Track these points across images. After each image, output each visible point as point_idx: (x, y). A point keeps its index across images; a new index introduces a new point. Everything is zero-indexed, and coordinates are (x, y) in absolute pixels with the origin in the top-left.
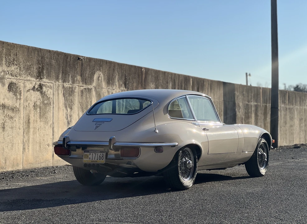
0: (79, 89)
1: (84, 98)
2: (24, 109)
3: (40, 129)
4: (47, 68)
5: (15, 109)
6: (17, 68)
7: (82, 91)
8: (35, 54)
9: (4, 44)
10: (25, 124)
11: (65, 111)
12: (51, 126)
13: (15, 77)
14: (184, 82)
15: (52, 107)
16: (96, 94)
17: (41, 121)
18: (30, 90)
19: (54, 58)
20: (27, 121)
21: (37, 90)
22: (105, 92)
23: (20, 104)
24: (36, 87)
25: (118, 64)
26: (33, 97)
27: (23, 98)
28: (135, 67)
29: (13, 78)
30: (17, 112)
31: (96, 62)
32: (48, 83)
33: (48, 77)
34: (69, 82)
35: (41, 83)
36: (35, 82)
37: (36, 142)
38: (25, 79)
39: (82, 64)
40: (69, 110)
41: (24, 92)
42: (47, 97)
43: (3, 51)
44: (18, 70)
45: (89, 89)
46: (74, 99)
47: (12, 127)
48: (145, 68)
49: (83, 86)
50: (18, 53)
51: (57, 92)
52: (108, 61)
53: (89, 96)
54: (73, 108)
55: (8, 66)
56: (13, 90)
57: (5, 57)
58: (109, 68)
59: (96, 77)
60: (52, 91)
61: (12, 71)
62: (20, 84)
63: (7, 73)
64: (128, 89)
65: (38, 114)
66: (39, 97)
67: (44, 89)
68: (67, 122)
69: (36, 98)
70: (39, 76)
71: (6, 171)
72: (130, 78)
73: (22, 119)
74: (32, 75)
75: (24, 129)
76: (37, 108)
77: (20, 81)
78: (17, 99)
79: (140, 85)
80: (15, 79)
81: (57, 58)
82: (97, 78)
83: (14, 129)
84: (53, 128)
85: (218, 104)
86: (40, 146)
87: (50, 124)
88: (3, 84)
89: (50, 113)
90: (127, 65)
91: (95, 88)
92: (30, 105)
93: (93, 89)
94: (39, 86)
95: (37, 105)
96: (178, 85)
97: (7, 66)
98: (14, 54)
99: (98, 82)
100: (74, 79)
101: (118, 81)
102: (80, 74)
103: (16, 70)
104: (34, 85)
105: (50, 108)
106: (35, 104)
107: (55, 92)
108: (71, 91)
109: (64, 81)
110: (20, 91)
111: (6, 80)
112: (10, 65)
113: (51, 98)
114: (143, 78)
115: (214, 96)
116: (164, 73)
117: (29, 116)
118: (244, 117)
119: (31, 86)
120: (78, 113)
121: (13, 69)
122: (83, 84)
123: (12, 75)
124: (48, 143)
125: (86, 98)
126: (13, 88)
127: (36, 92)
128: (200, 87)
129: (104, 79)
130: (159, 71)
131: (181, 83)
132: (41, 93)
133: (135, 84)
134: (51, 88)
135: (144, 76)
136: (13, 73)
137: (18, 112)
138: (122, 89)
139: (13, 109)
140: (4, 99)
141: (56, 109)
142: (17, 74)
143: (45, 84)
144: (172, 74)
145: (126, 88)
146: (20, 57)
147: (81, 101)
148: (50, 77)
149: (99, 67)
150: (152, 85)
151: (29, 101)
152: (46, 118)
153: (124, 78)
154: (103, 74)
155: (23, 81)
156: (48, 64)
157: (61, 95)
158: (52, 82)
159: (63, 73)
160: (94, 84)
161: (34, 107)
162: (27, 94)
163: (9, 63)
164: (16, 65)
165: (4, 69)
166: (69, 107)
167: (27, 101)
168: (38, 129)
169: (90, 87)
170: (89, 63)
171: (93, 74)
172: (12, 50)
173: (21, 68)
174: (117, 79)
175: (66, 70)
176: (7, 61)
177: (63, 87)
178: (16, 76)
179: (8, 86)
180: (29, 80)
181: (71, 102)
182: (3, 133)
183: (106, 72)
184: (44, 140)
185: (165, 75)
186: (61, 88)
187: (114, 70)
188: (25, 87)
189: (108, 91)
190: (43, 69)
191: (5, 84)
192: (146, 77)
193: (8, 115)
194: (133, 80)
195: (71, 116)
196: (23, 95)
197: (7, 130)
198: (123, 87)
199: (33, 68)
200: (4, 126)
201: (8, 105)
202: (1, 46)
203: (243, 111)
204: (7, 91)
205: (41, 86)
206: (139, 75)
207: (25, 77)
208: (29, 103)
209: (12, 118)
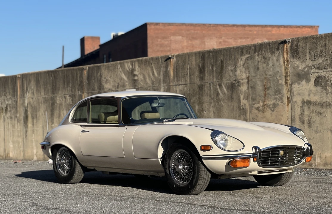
5: (325, 104)
6: (327, 60)
9: (308, 39)
13: (323, 69)
29: (322, 71)
30: (328, 107)
43: (306, 46)
44: (329, 61)
55: (314, 60)
56: (321, 84)
57: (309, 52)
61: (320, 65)
63: (313, 67)
80: (324, 72)
88: (308, 80)
97: (312, 60)
111: (311, 75)
112: (317, 59)
121: (321, 61)
123: (319, 68)
126: (321, 82)
136: (321, 66)
137: (330, 106)
140: (309, 95)
142: (327, 66)
163: (315, 56)
165: (308, 64)
172: (319, 42)
176: (312, 55)
178: (325, 69)
179: (315, 81)
191: (310, 80)
193: (316, 111)
200: (310, 122)
202: (304, 42)
209: (321, 114)
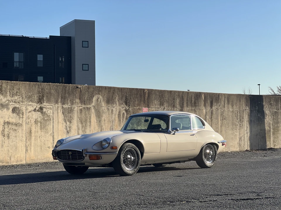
0: (78, 108)
1: (83, 114)
2: (27, 124)
3: (40, 137)
4: (47, 96)
7: (81, 110)
8: (35, 87)
10: (27, 134)
11: (64, 124)
12: (51, 135)
14: (195, 98)
15: (52, 121)
16: (95, 111)
17: (42, 131)
18: (31, 111)
19: (54, 88)
20: (29, 132)
21: (38, 111)
22: (105, 110)
23: (22, 121)
24: (37, 109)
25: (118, 88)
26: (34, 116)
27: (25, 117)
28: (137, 89)
31: (95, 88)
32: (48, 105)
33: (48, 101)
34: (68, 104)
35: (42, 106)
36: (36, 106)
37: (38, 145)
38: (27, 104)
39: (81, 91)
40: (68, 123)
41: (26, 113)
42: (47, 115)
45: (88, 108)
46: (73, 116)
47: (15, 136)
48: (148, 90)
49: (82, 106)
50: (20, 88)
51: (56, 111)
52: (108, 87)
53: (88, 112)
54: (72, 121)
58: (109, 92)
59: (94, 99)
60: (52, 111)
62: (23, 108)
64: (129, 106)
65: (39, 127)
66: (39, 115)
67: (44, 110)
68: (66, 132)
69: (37, 116)
70: (40, 101)
71: (11, 165)
72: (131, 98)
73: (25, 130)
74: (33, 101)
75: (26, 137)
76: (38, 123)
77: (22, 106)
78: (20, 118)
79: (142, 102)
81: (57, 88)
82: (97, 99)
83: (17, 137)
84: (53, 136)
85: (238, 113)
86: (41, 148)
87: (50, 133)
89: (50, 126)
90: (127, 88)
91: (94, 107)
92: (31, 121)
93: (92, 108)
94: (39, 108)
95: (38, 121)
96: (187, 100)
98: (17, 89)
99: (97, 103)
100: (73, 101)
101: (118, 101)
102: (79, 98)
103: (19, 99)
104: (35, 108)
105: (50, 122)
106: (36, 120)
107: (54, 112)
108: (70, 110)
109: (63, 104)
110: (23, 113)
113: (51, 116)
114: (146, 97)
115: (232, 107)
116: (171, 92)
117: (31, 129)
118: (271, 122)
119: (33, 109)
120: (77, 125)
122: (82, 104)
124: (49, 146)
125: (85, 114)
127: (37, 112)
128: (214, 100)
129: (104, 100)
130: (164, 91)
131: (190, 99)
132: (42, 113)
133: (137, 102)
134: (51, 109)
135: (147, 95)
138: (123, 106)
139: (16, 125)
141: (56, 123)
143: (45, 106)
144: (179, 92)
145: (127, 106)
146: (22, 90)
147: (80, 117)
148: (50, 101)
149: (98, 92)
150: (156, 102)
151: (30, 119)
152: (47, 129)
153: (124, 98)
154: (102, 97)
155: (25, 106)
156: (48, 93)
157: (60, 114)
158: (52, 105)
159: (62, 98)
160: (93, 104)
161: (35, 122)
162: (29, 114)
164: (19, 96)
166: (68, 121)
167: (29, 118)
168: (39, 137)
169: (88, 106)
170: (88, 90)
171: (92, 97)
173: (23, 97)
174: (117, 99)
175: (65, 96)
177: (63, 107)
180: (31, 105)
181: (70, 118)
182: (8, 140)
183: (106, 95)
184: (44, 144)
185: (171, 93)
186: (60, 108)
187: (113, 93)
188: (26, 109)
189: (107, 108)
190: (43, 96)
192: (149, 96)
194: (134, 99)
195: (70, 127)
196: (25, 115)
197: (11, 138)
198: (124, 105)
199: (34, 96)
201: (12, 122)
203: (270, 117)
204: (11, 113)
205: (41, 109)
206: (141, 96)
207: (27, 103)
208: (31, 120)
